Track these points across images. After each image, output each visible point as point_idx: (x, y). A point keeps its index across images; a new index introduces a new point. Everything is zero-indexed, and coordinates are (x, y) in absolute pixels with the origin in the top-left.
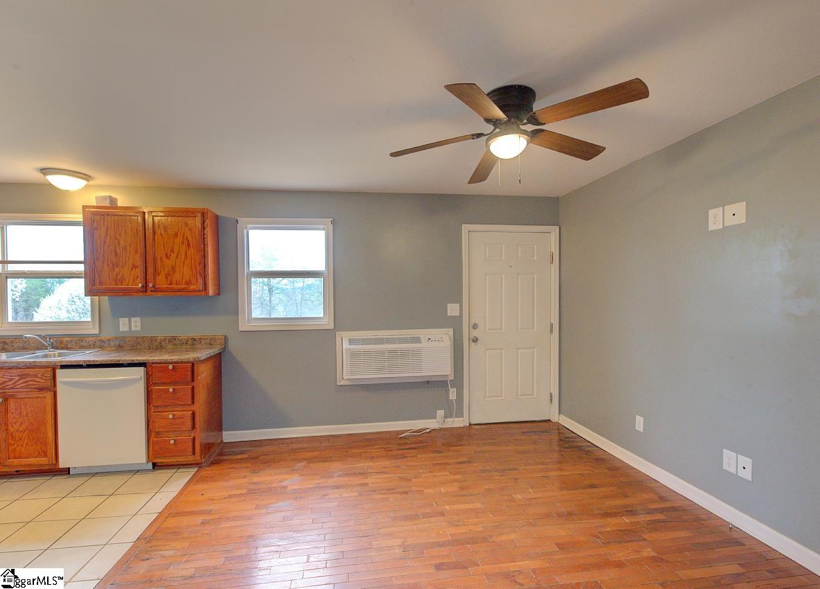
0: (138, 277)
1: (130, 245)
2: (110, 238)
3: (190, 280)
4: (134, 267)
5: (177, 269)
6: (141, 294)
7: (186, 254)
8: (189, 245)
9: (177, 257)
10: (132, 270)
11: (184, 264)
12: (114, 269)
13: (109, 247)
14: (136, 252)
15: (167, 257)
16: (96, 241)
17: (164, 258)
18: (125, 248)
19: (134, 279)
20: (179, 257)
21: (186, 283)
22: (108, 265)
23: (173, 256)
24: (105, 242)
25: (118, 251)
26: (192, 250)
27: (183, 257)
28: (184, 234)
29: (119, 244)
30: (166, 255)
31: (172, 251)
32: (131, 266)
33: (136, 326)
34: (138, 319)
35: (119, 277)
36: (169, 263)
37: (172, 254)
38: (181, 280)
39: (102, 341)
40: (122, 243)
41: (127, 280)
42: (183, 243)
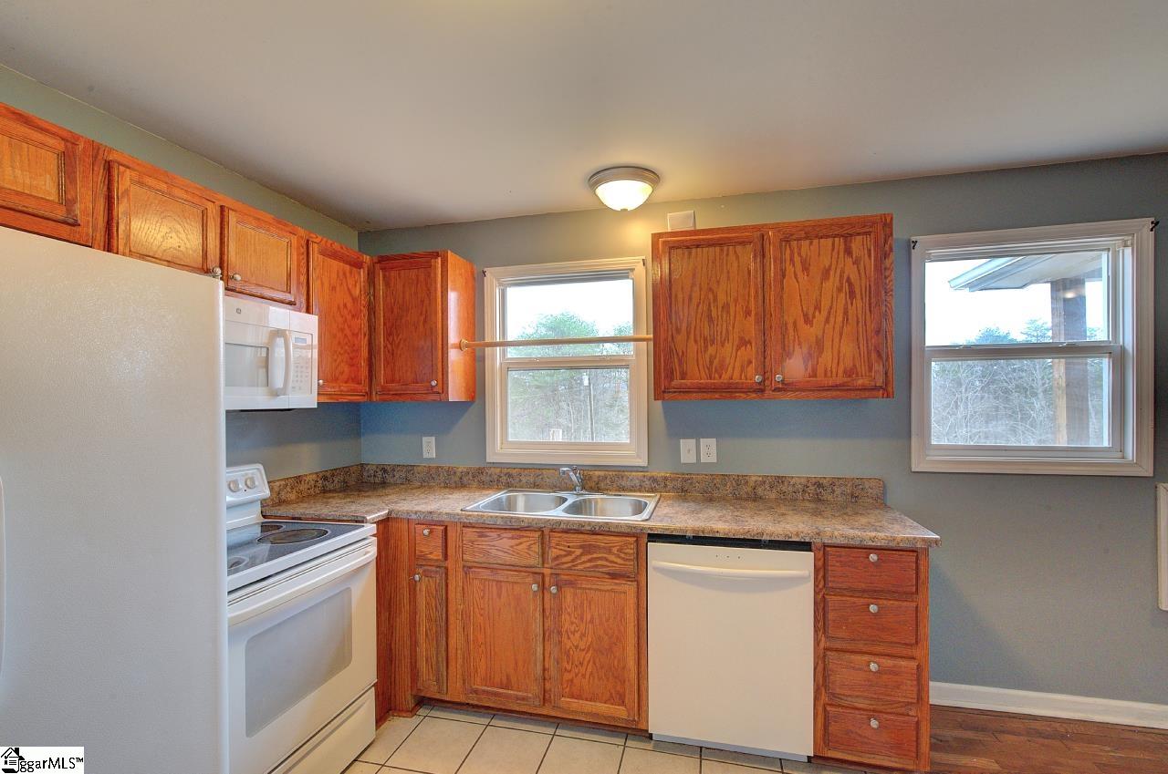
0: (750, 362)
1: (736, 301)
2: (701, 290)
3: (854, 366)
4: (744, 342)
5: (827, 344)
6: (754, 395)
7: (846, 313)
8: (852, 294)
9: (827, 321)
10: (738, 348)
11: (841, 335)
12: (706, 347)
13: (698, 306)
14: (748, 313)
15: (808, 321)
16: (676, 296)
17: (801, 321)
18: (726, 307)
19: (742, 366)
20: (832, 320)
21: (845, 372)
22: (696, 341)
23: (820, 318)
24: (690, 299)
25: (714, 314)
26: (858, 302)
27: (840, 319)
28: (842, 272)
29: (715, 299)
30: (806, 315)
31: (818, 307)
32: (736, 343)
33: (708, 455)
34: (712, 442)
35: (716, 362)
36: (812, 332)
37: (817, 313)
38: (835, 366)
39: (654, 480)
40: (722, 298)
41: (730, 369)
42: (840, 290)
